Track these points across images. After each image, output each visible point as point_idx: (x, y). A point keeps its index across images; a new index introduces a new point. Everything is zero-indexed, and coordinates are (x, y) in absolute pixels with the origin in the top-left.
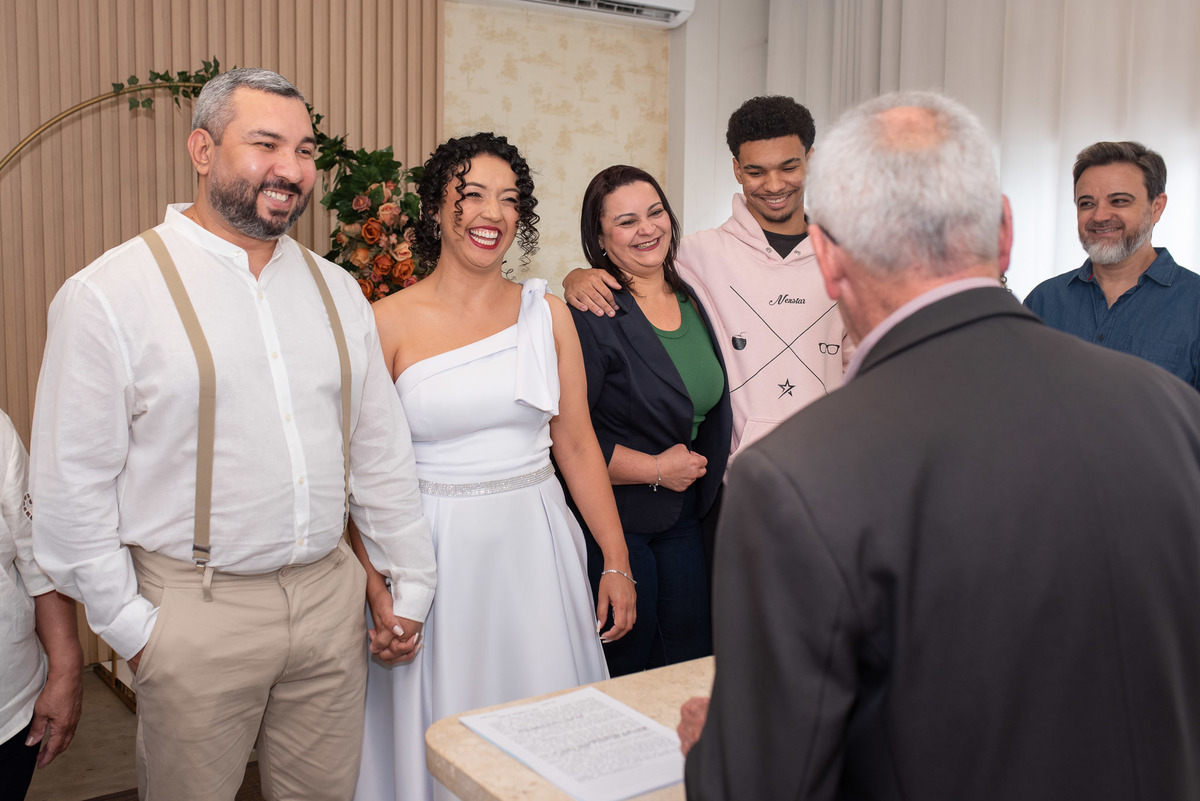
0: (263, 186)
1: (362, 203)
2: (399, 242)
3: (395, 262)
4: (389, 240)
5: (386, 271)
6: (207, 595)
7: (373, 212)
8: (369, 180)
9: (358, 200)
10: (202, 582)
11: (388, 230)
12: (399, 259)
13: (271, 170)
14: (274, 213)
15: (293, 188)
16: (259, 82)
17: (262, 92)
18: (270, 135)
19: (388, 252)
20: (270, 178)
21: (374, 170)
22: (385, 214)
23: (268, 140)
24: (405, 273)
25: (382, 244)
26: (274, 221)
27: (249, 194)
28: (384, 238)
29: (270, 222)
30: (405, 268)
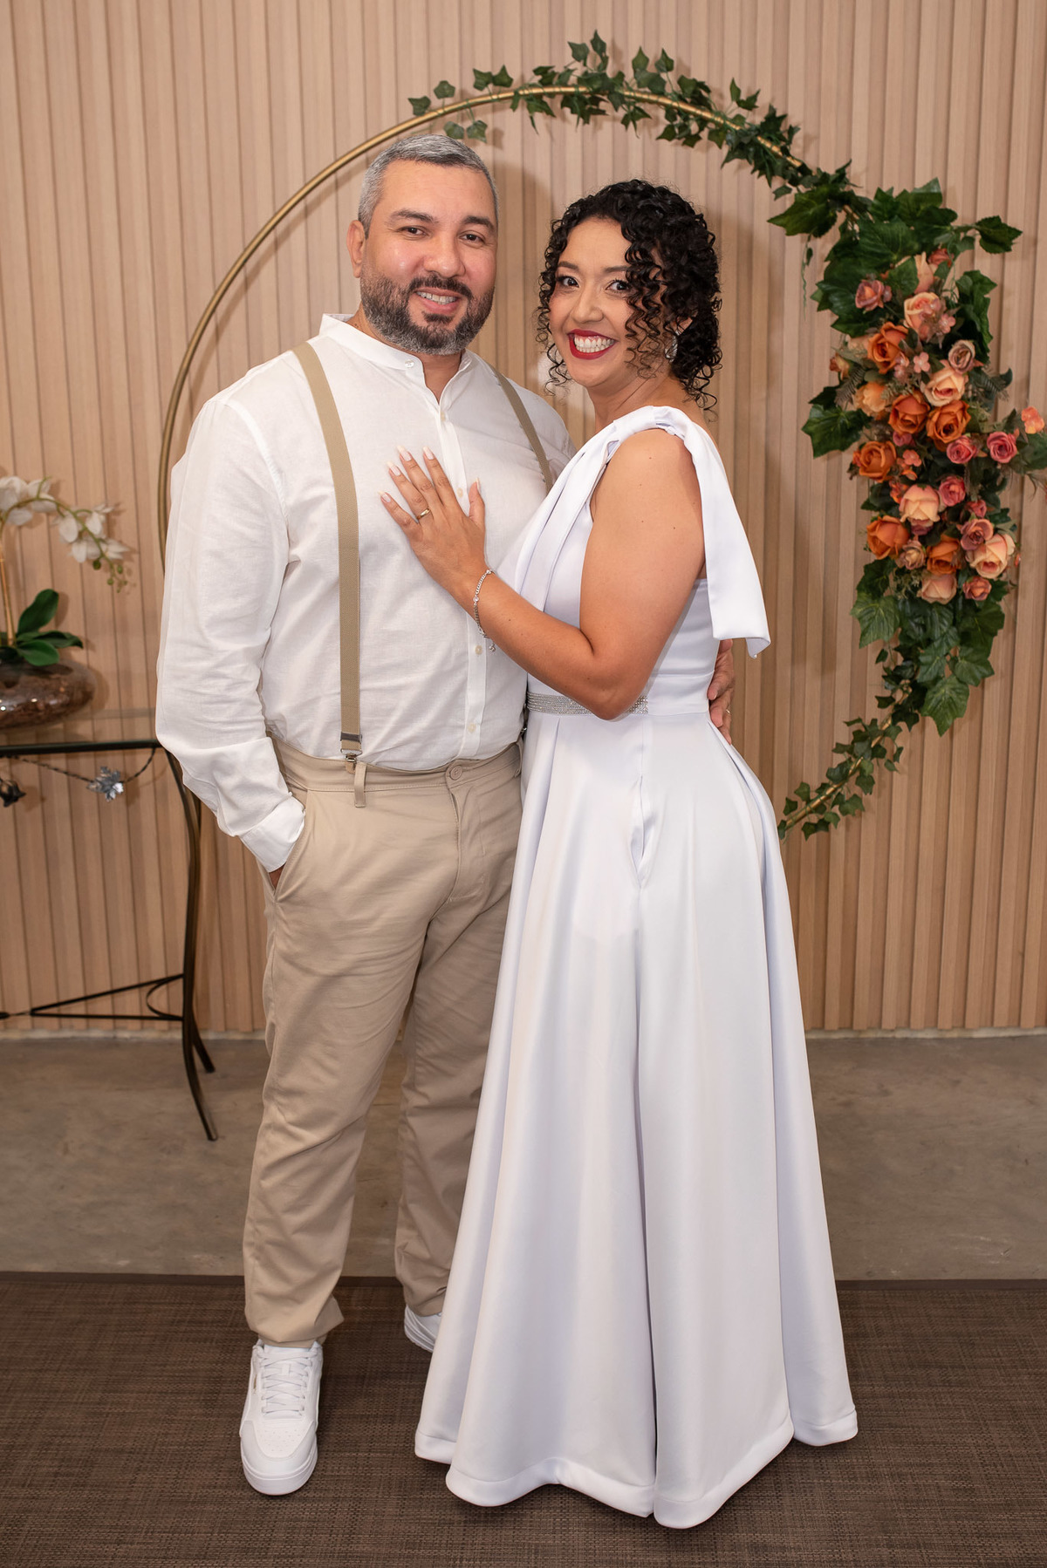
0: (415, 286)
1: (870, 294)
2: (935, 368)
3: (928, 408)
4: (912, 364)
5: (913, 426)
6: (361, 798)
7: (893, 311)
8: (894, 250)
9: (863, 290)
10: (353, 783)
11: (912, 344)
12: (936, 400)
13: (419, 264)
14: (431, 318)
15: (454, 285)
16: (414, 149)
17: (413, 162)
18: (416, 216)
19: (917, 389)
20: (422, 273)
21: (900, 229)
22: (916, 310)
23: (412, 222)
24: (948, 430)
25: (899, 372)
26: (431, 328)
27: (396, 297)
28: (904, 362)
29: (426, 330)
30: (946, 420)
